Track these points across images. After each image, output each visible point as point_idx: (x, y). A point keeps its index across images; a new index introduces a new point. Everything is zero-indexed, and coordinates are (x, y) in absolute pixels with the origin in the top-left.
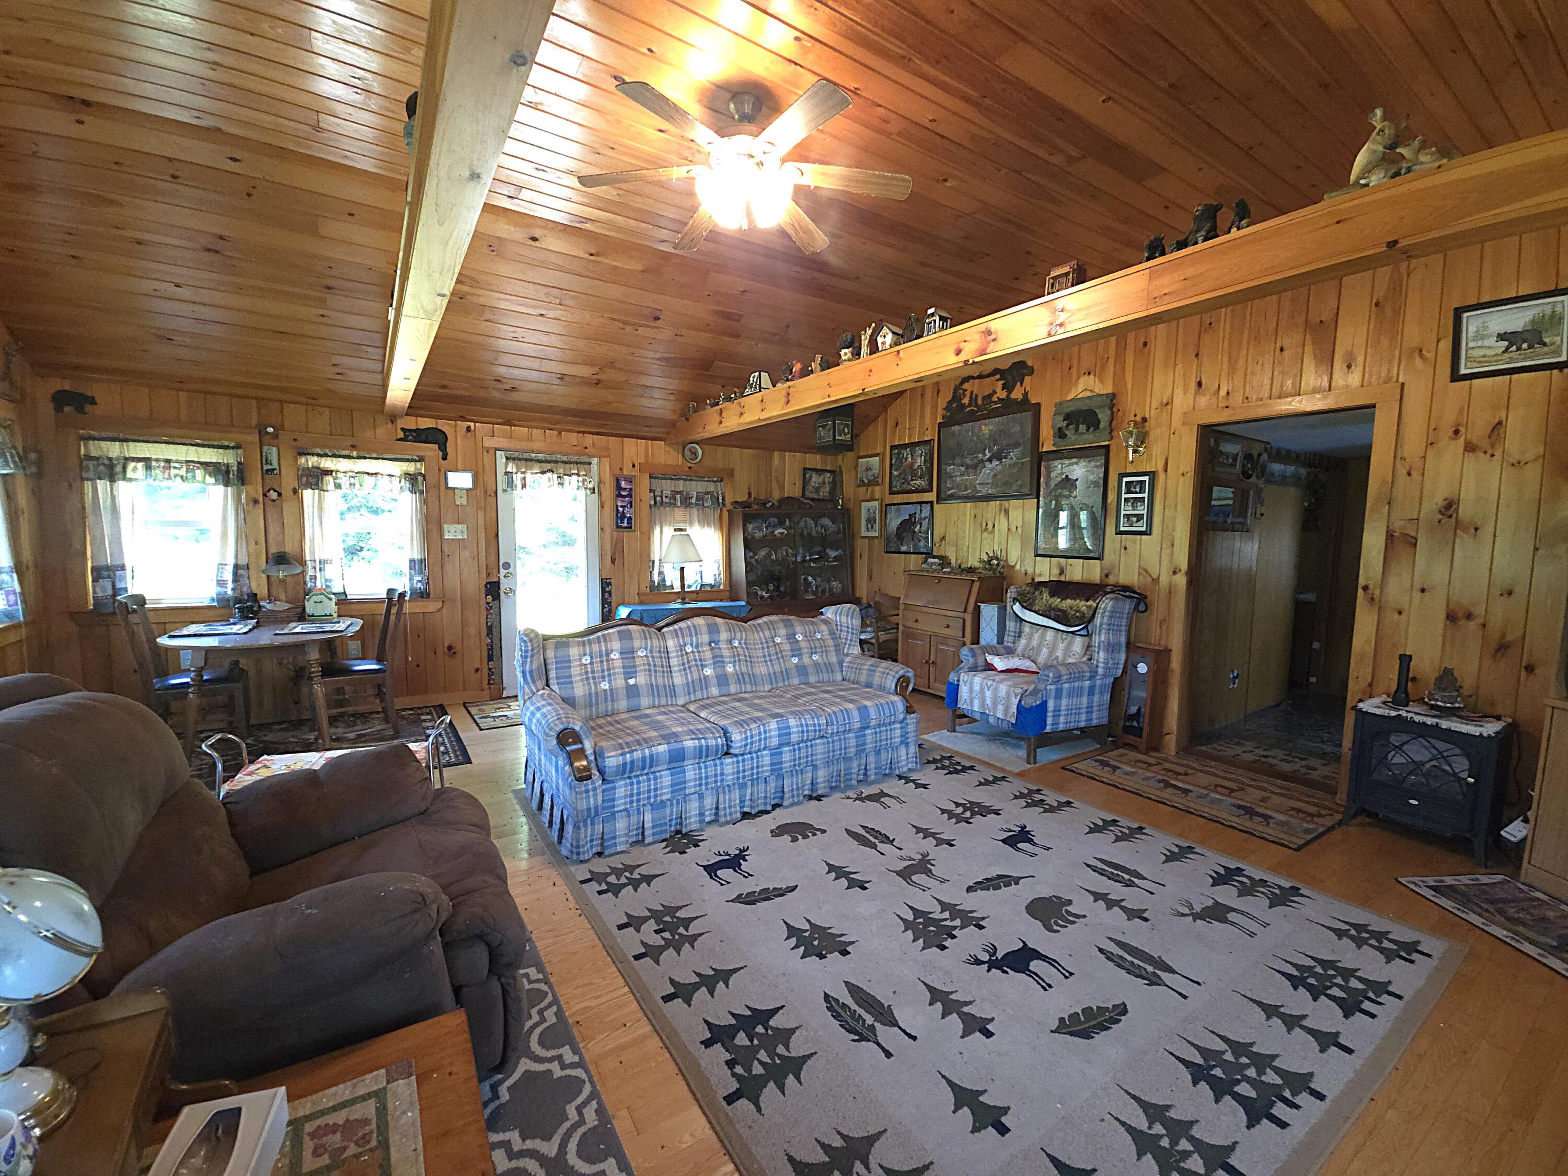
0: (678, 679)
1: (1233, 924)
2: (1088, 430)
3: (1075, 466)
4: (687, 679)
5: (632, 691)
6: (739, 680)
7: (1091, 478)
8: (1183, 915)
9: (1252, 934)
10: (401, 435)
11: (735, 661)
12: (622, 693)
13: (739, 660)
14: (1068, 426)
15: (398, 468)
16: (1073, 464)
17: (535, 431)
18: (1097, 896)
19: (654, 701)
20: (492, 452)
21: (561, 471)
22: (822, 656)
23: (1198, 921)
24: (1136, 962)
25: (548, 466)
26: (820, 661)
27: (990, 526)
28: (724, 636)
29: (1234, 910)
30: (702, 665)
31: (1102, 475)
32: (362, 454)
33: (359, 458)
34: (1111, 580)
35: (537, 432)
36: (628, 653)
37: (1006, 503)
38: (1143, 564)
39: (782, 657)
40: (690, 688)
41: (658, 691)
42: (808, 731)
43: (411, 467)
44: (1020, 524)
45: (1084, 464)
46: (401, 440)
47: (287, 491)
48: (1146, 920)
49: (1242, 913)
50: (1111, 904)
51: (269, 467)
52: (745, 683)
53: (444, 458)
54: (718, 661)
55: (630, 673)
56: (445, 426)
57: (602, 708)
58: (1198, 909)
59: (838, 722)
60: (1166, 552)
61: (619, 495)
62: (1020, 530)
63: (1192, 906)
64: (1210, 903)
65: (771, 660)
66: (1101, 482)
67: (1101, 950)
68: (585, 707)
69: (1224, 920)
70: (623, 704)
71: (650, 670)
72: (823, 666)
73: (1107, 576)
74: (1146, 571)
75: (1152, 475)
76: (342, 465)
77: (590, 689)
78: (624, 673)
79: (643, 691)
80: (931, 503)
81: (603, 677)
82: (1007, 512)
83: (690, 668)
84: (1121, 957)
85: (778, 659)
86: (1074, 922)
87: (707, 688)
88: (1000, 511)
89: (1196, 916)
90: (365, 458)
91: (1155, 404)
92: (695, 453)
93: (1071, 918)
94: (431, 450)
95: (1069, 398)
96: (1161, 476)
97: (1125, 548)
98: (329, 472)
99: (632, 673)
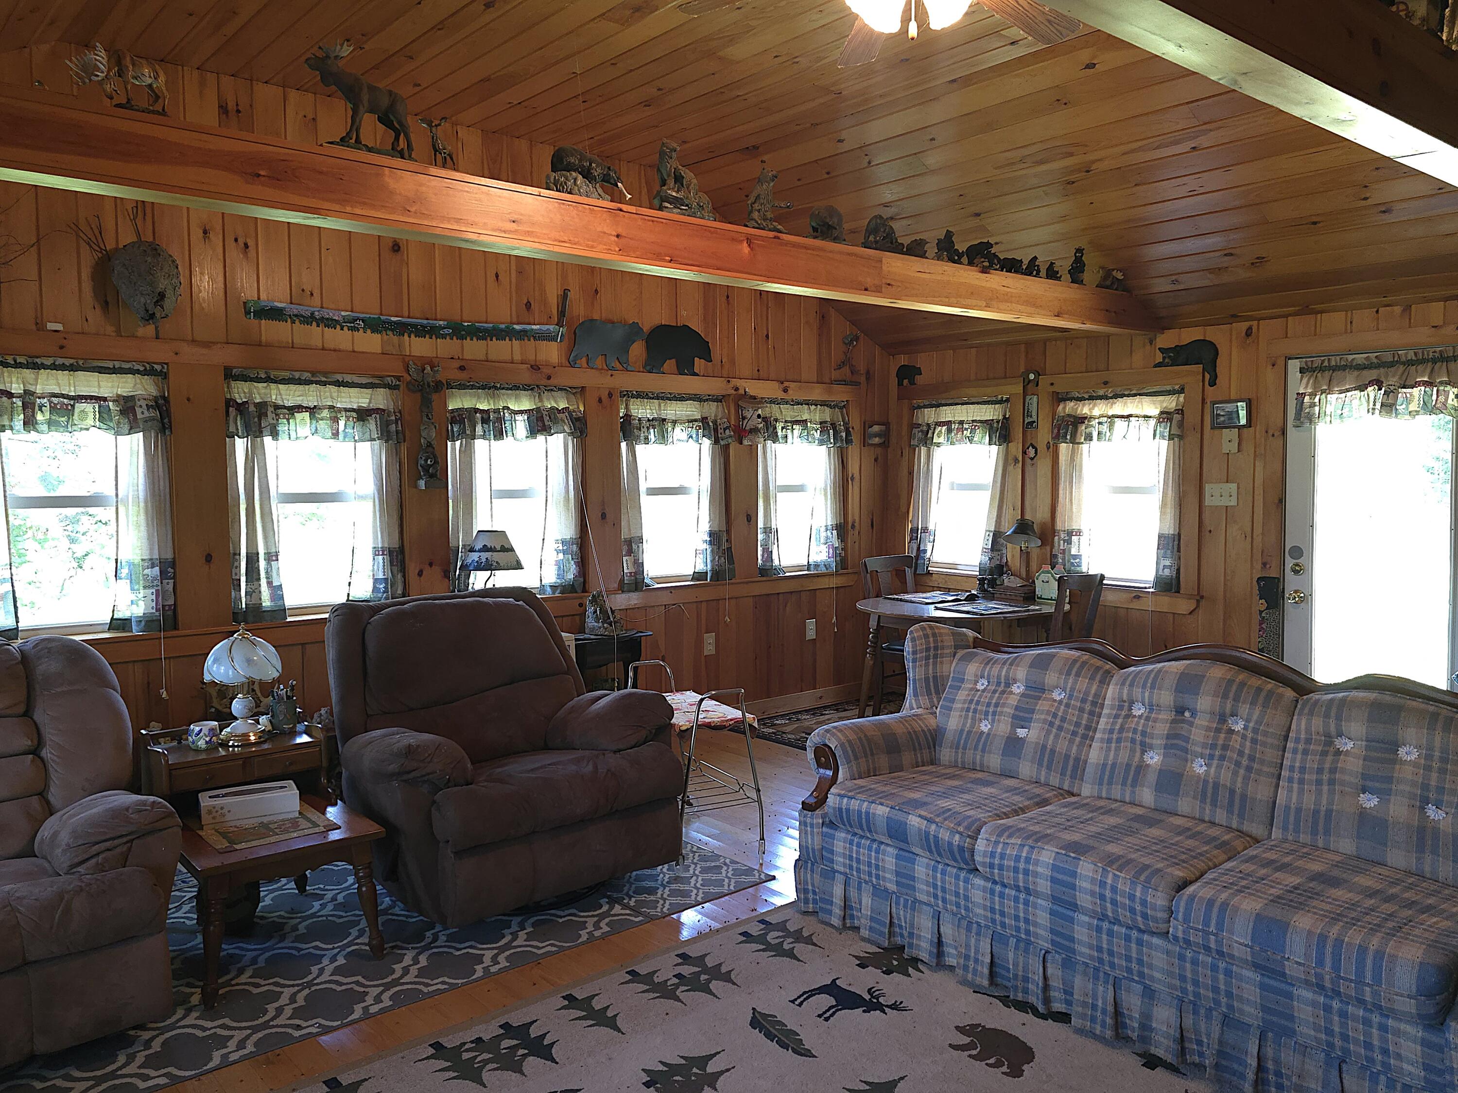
0: (1095, 755)
5: (1013, 745)
10: (1159, 358)
12: (998, 744)
20: (1281, 362)
25: (1373, 374)
30: (1143, 744)
32: (1119, 390)
33: (1116, 396)
36: (1036, 690)
41: (1051, 762)
43: (1170, 403)
46: (1159, 365)
47: (1042, 447)
51: (1030, 420)
53: (1213, 383)
55: (1021, 718)
56: (1213, 334)
68: (951, 747)
70: (994, 761)
76: (1098, 409)
77: (964, 725)
78: (1014, 717)
79: (1028, 751)
81: (986, 713)
83: (1119, 740)
85: (1319, 782)
90: (1122, 396)
94: (1191, 374)
98: (1083, 419)
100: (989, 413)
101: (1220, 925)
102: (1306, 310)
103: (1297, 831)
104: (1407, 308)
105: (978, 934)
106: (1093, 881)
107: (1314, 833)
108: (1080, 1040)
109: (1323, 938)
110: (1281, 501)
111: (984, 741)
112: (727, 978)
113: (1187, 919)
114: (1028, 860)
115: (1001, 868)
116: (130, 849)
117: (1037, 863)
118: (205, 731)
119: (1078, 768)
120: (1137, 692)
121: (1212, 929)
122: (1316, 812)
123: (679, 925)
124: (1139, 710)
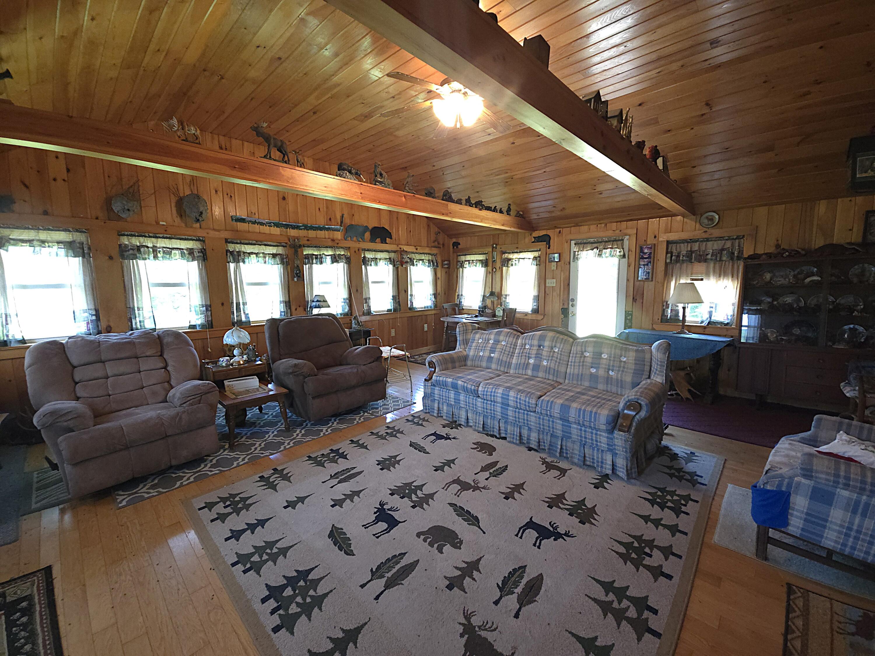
0: (514, 361)
4: (518, 361)
5: (490, 359)
6: (546, 370)
10: (533, 240)
11: (548, 360)
12: (485, 359)
13: (551, 360)
15: (531, 255)
17: (592, 227)
19: (497, 367)
20: (569, 241)
25: (596, 245)
30: (529, 357)
32: (521, 251)
33: (520, 252)
35: (593, 227)
36: (497, 342)
39: (583, 365)
40: (518, 366)
41: (501, 363)
43: (536, 254)
46: (533, 242)
47: (498, 268)
52: (549, 373)
53: (549, 248)
54: (538, 356)
55: (492, 351)
56: (549, 233)
57: (476, 363)
61: (643, 258)
65: (574, 366)
70: (484, 364)
71: (501, 352)
76: (516, 256)
78: (490, 350)
79: (494, 360)
81: (482, 350)
83: (522, 356)
85: (579, 366)
87: (526, 369)
90: (522, 252)
92: (712, 219)
94: (543, 245)
98: (510, 259)
99: (493, 351)
100: (481, 257)
101: (551, 408)
102: (577, 225)
103: (573, 380)
104: (606, 225)
105: (479, 415)
106: (514, 397)
107: (577, 381)
108: (509, 444)
109: (580, 409)
110: (569, 285)
111: (481, 358)
112: (402, 432)
113: (541, 407)
114: (494, 392)
115: (486, 395)
116: (201, 398)
117: (497, 393)
118: (225, 360)
119: (509, 365)
120: (527, 341)
121: (548, 409)
122: (578, 374)
123: (386, 418)
124: (527, 347)
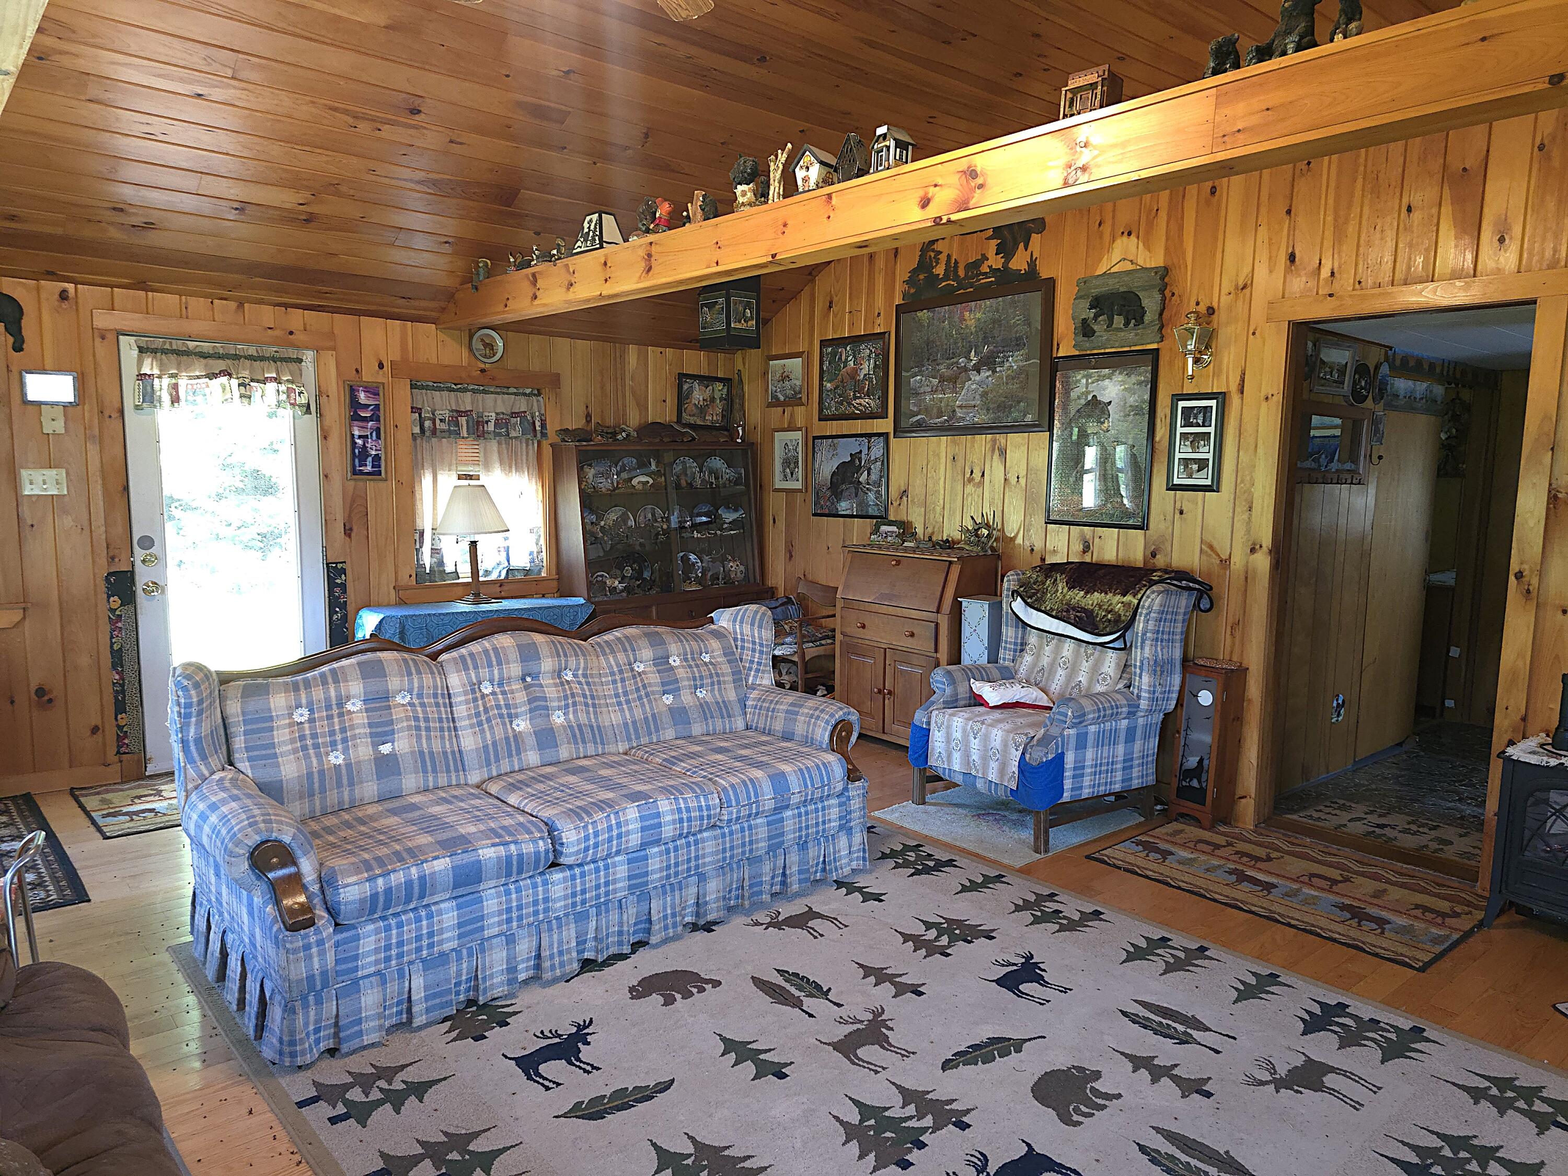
1: (1332, 1091)
2: (1127, 324)
3: (1107, 382)
4: (484, 739)
6: (574, 736)
7: (1132, 400)
8: (1262, 1083)
9: (1357, 1106)
11: (567, 706)
13: (574, 704)
14: (1096, 317)
16: (1104, 377)
18: (1138, 1062)
21: (246, 373)
22: (712, 691)
23: (1283, 1090)
24: (1194, 1162)
26: (709, 699)
27: (977, 475)
28: (547, 664)
29: (1333, 1070)
31: (1147, 397)
34: (1160, 561)
37: (1001, 438)
38: (1208, 538)
39: (647, 695)
40: (488, 754)
42: (689, 820)
44: (1023, 473)
45: (1120, 378)
48: (1208, 1095)
49: (1344, 1073)
50: (1158, 1073)
52: (584, 742)
54: (539, 706)
57: (332, 797)
58: (1282, 1071)
59: (738, 803)
60: (1241, 517)
62: (1023, 481)
63: (1274, 1068)
64: (1299, 1061)
65: (628, 702)
66: (1146, 407)
67: (1143, 1149)
69: (1319, 1087)
71: (418, 728)
72: (714, 708)
73: (1154, 555)
74: (1211, 547)
75: (1222, 397)
80: (885, 435)
82: (1003, 453)
84: (1172, 1158)
86: (1104, 1107)
87: (519, 753)
88: (993, 450)
89: (1280, 1084)
91: (1227, 286)
93: (1099, 1101)
95: (1099, 272)
96: (1235, 400)
97: (1181, 513)
99: (385, 734)
